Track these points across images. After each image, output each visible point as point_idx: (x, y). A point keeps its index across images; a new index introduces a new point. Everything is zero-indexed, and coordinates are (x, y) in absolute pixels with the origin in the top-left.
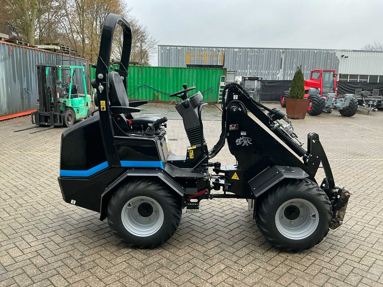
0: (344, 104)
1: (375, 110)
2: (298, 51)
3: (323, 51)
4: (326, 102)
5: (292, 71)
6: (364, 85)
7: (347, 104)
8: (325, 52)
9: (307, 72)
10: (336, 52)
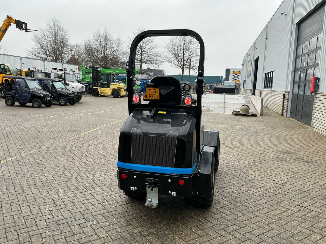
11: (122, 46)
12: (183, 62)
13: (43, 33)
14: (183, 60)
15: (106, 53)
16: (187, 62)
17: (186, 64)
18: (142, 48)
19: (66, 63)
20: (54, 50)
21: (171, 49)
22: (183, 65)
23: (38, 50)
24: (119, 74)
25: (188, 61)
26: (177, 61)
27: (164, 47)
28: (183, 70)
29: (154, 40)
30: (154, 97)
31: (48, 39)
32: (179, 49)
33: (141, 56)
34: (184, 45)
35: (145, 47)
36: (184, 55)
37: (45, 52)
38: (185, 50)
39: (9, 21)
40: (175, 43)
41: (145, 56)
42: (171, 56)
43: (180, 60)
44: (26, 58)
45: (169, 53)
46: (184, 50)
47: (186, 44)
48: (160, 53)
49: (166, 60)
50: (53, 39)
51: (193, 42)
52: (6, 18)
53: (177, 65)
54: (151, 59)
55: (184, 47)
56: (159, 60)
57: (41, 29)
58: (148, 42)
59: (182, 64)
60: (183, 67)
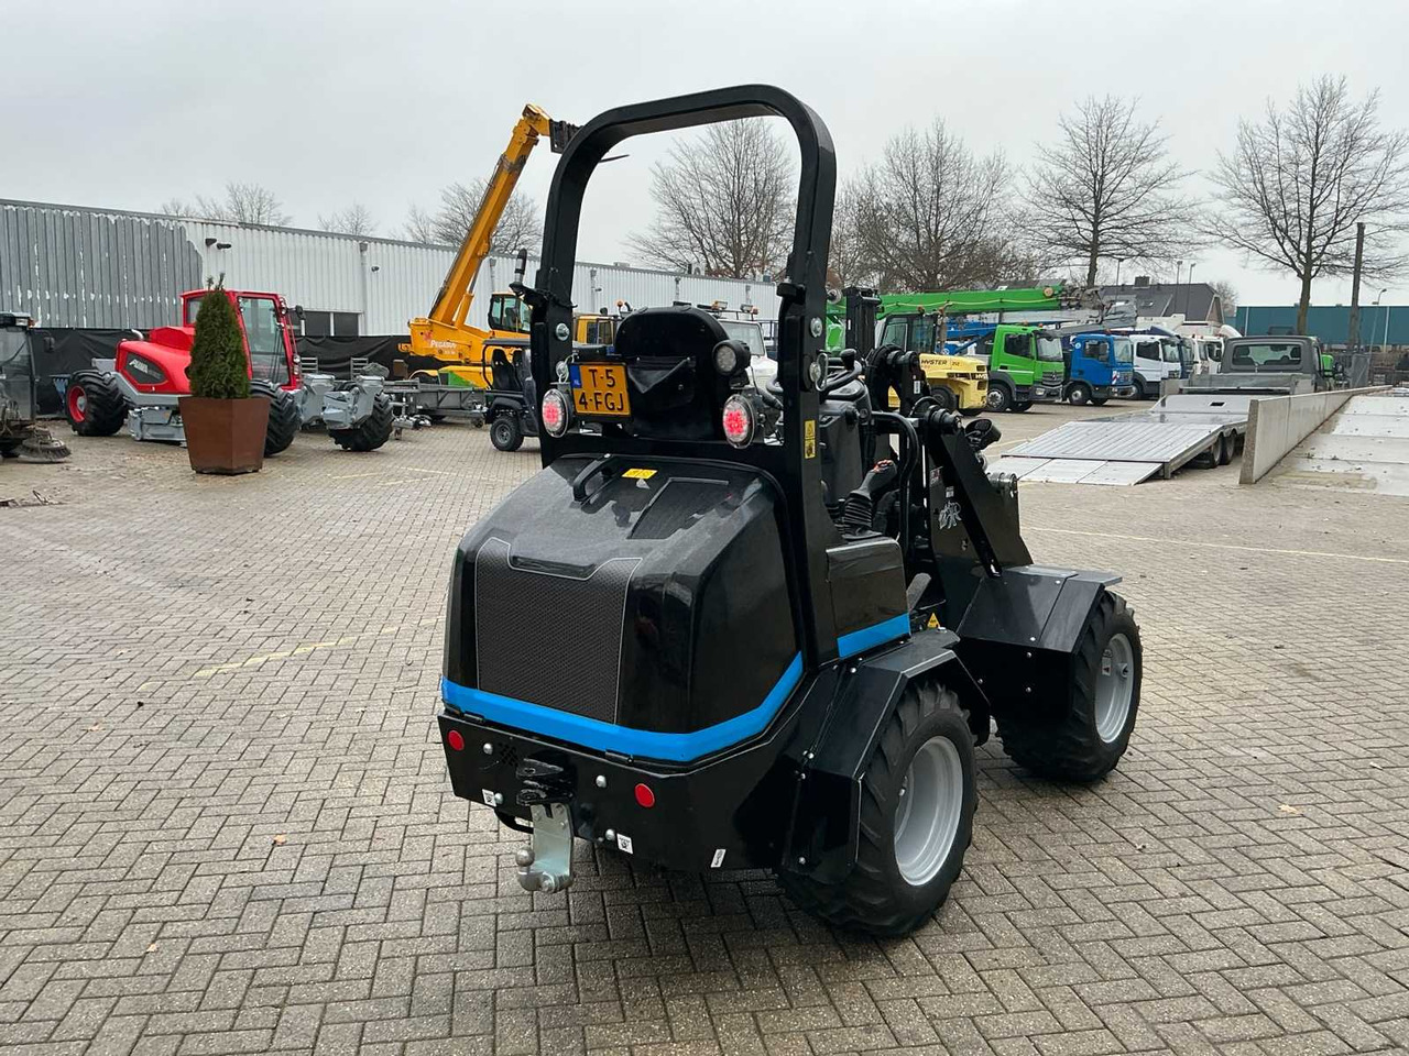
0: (353, 410)
1: (422, 422)
2: (43, 211)
3: (138, 220)
4: (299, 405)
5: (29, 291)
6: (314, 344)
7: (364, 409)
8: (147, 222)
9: (93, 296)
10: (183, 224)
11: (1009, 189)
12: (1310, 239)
13: (694, 164)
14: (1310, 232)
15: (937, 226)
16: (1329, 239)
17: (1323, 252)
18: (1101, 190)
19: (762, 280)
20: (733, 231)
21: (1247, 181)
22: (1308, 255)
23: (672, 236)
24: (964, 314)
25: (1334, 234)
26: (1278, 239)
27: (1212, 177)
28: (1306, 280)
29: (1160, 150)
30: (612, 404)
31: (710, 188)
32: (1287, 180)
33: (1096, 224)
34: (1315, 160)
35: (1117, 181)
36: (1313, 208)
37: (698, 239)
38: (1320, 183)
39: (532, 128)
40: (1264, 154)
41: (1114, 223)
42: (1244, 215)
43: (1294, 233)
44: (616, 267)
45: (1236, 201)
46: (1314, 186)
47: (1328, 151)
48: (1190, 206)
49: (1218, 238)
50: (727, 187)
51: (1365, 142)
52: (522, 118)
53: (1275, 256)
54: (1143, 238)
55: (1314, 169)
56: (1181, 239)
57: (684, 148)
58: (1129, 162)
59: (1305, 251)
60: (1309, 264)
